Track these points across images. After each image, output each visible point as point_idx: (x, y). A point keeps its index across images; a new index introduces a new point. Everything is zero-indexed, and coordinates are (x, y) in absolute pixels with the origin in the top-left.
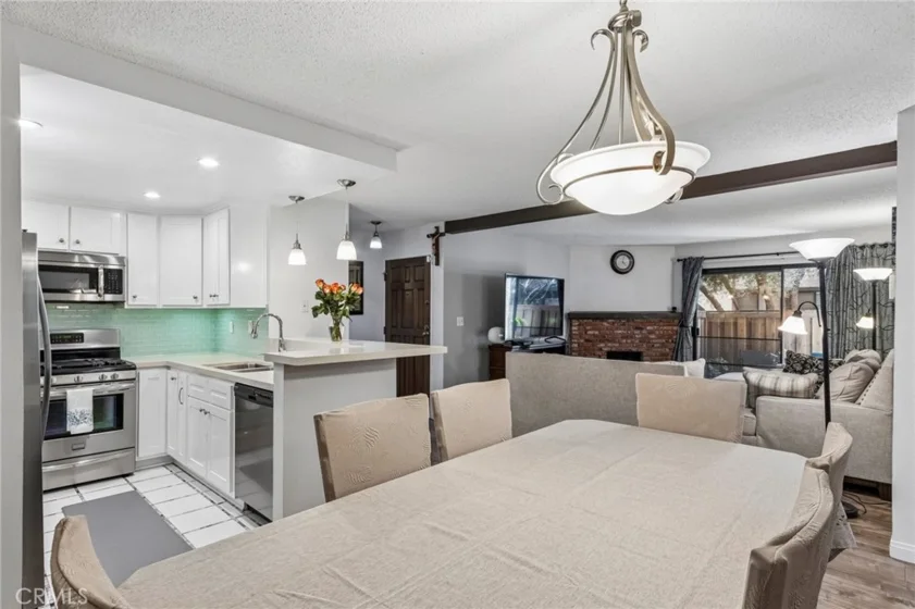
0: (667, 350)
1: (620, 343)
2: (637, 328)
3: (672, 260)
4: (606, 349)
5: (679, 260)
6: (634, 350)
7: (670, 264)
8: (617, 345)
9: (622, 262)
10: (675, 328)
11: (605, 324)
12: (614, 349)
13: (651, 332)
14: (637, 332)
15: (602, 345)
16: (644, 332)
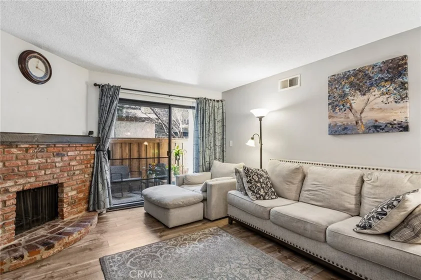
0: (86, 176)
1: (36, 177)
2: (58, 155)
3: (87, 83)
4: (15, 189)
5: (95, 85)
6: (54, 182)
7: (84, 87)
8: (32, 180)
9: (35, 67)
10: (93, 152)
11: (14, 150)
12: (27, 187)
13: (73, 158)
14: (58, 159)
15: (9, 183)
16: (66, 158)
